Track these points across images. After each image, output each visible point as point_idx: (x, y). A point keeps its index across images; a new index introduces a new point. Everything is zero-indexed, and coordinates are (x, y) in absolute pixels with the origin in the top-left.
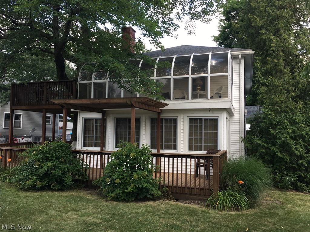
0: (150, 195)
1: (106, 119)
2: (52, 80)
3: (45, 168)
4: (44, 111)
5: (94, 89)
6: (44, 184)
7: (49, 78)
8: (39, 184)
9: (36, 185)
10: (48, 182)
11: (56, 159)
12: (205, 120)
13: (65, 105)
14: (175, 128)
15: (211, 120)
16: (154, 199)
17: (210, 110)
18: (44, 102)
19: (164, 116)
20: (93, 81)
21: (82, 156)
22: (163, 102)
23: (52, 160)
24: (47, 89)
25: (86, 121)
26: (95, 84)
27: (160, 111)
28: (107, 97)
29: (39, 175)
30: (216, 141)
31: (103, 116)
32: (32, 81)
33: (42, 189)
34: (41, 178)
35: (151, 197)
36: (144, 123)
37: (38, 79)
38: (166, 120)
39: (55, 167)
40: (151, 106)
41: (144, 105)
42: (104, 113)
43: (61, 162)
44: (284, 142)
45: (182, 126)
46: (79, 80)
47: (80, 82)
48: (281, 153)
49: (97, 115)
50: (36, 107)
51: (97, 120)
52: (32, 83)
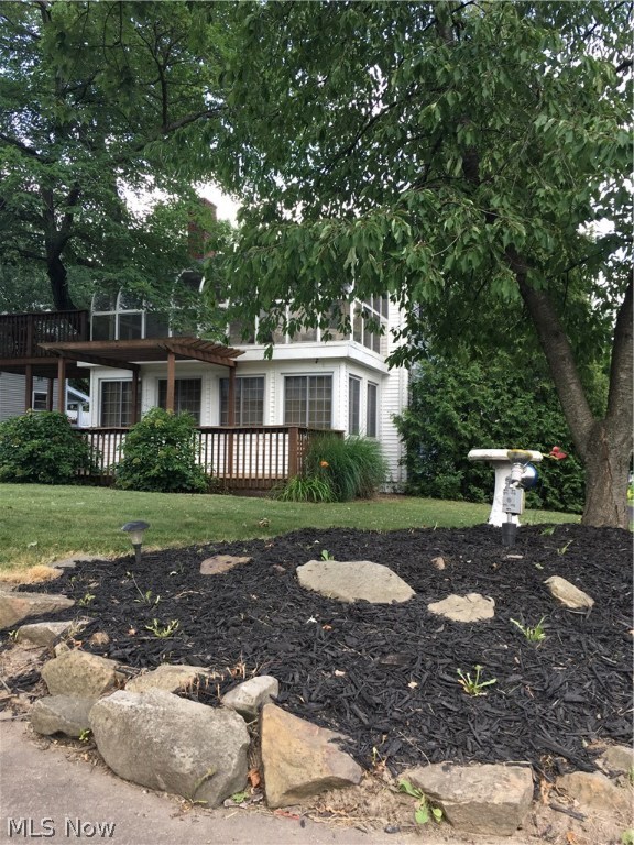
0: (189, 485)
1: (141, 382)
2: (48, 310)
3: (29, 447)
4: (28, 369)
5: (121, 326)
6: (27, 473)
7: (41, 306)
8: (19, 473)
9: (14, 474)
10: (34, 470)
11: (47, 436)
12: (312, 378)
13: (61, 353)
14: (262, 393)
15: (321, 378)
16: (195, 490)
17: (317, 361)
18: (28, 353)
19: (242, 373)
20: (119, 311)
21: (90, 436)
22: (236, 348)
23: (39, 437)
24: (35, 328)
25: (105, 385)
26: (121, 316)
27: (232, 365)
28: (116, 338)
29: (18, 459)
30: (329, 416)
31: (136, 375)
32: (5, 313)
33: (24, 480)
34: (24, 465)
35: (189, 488)
36: (207, 387)
37: (17, 309)
38: (246, 380)
39: (44, 448)
40: (209, 353)
41: (192, 351)
42: (137, 370)
43: (55, 443)
44: (444, 416)
45: (272, 390)
46: (92, 308)
47: (95, 313)
48: (441, 436)
49: (124, 375)
50: (14, 362)
51: (125, 383)
52: (5, 316)
